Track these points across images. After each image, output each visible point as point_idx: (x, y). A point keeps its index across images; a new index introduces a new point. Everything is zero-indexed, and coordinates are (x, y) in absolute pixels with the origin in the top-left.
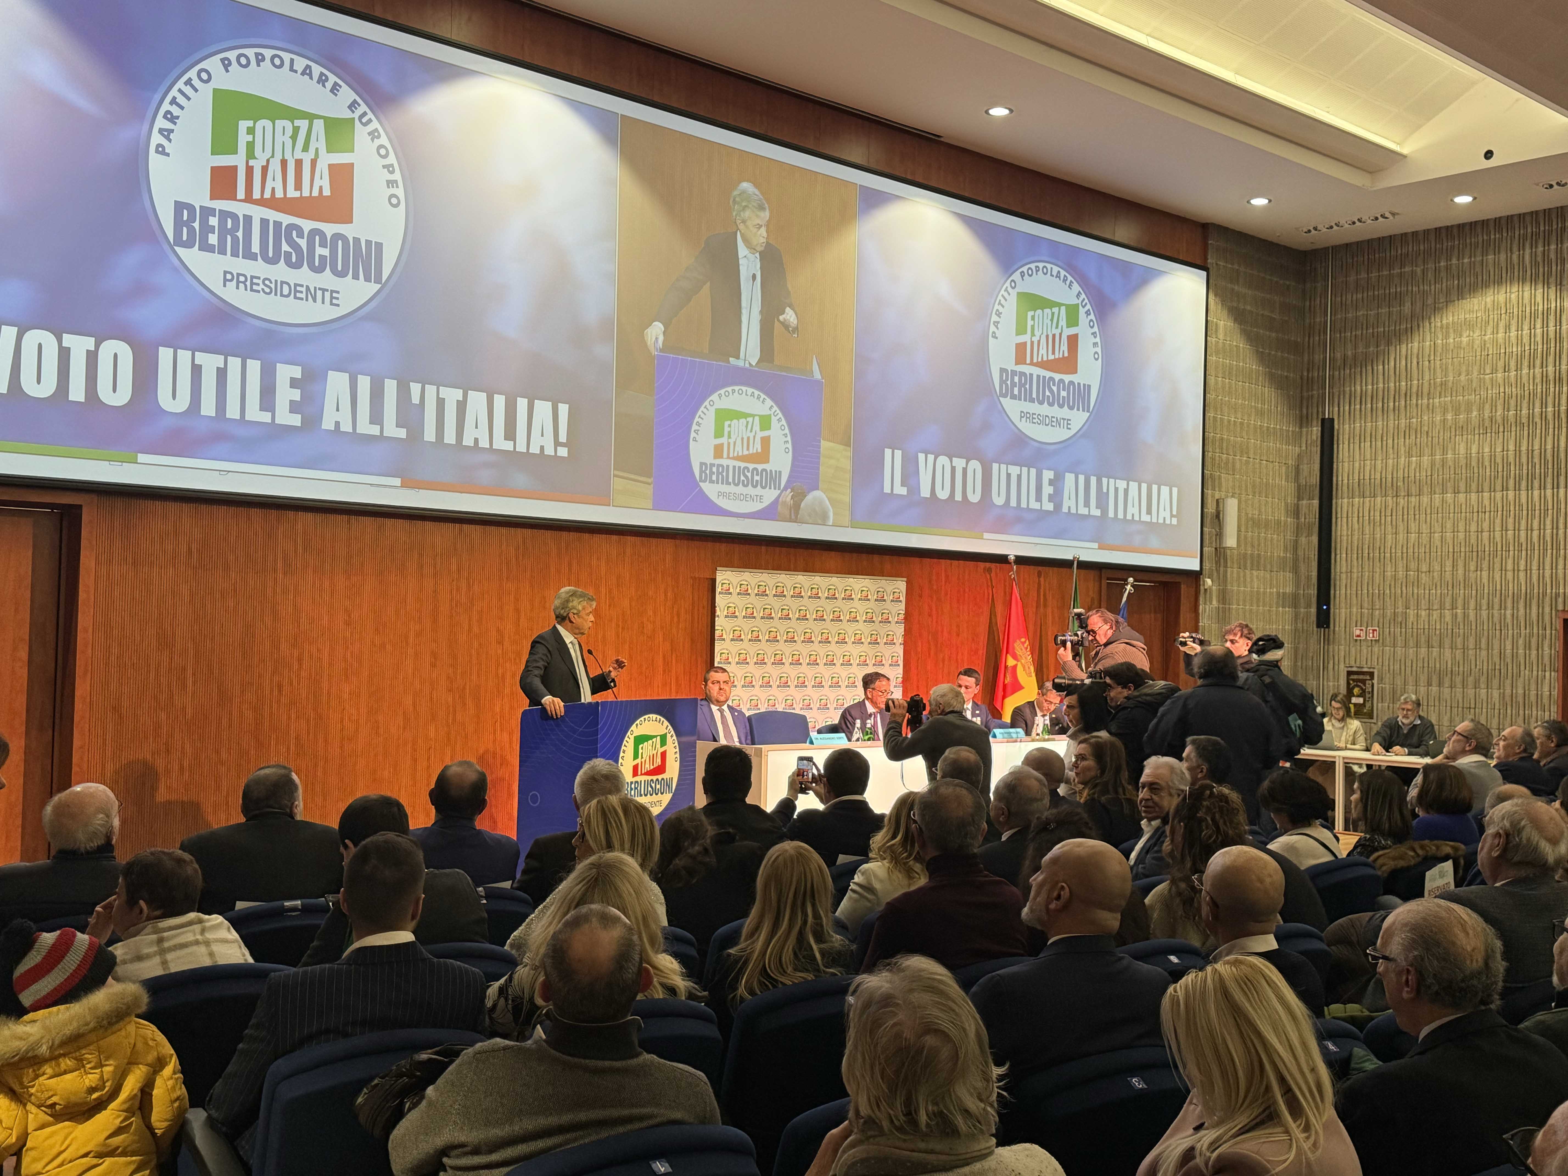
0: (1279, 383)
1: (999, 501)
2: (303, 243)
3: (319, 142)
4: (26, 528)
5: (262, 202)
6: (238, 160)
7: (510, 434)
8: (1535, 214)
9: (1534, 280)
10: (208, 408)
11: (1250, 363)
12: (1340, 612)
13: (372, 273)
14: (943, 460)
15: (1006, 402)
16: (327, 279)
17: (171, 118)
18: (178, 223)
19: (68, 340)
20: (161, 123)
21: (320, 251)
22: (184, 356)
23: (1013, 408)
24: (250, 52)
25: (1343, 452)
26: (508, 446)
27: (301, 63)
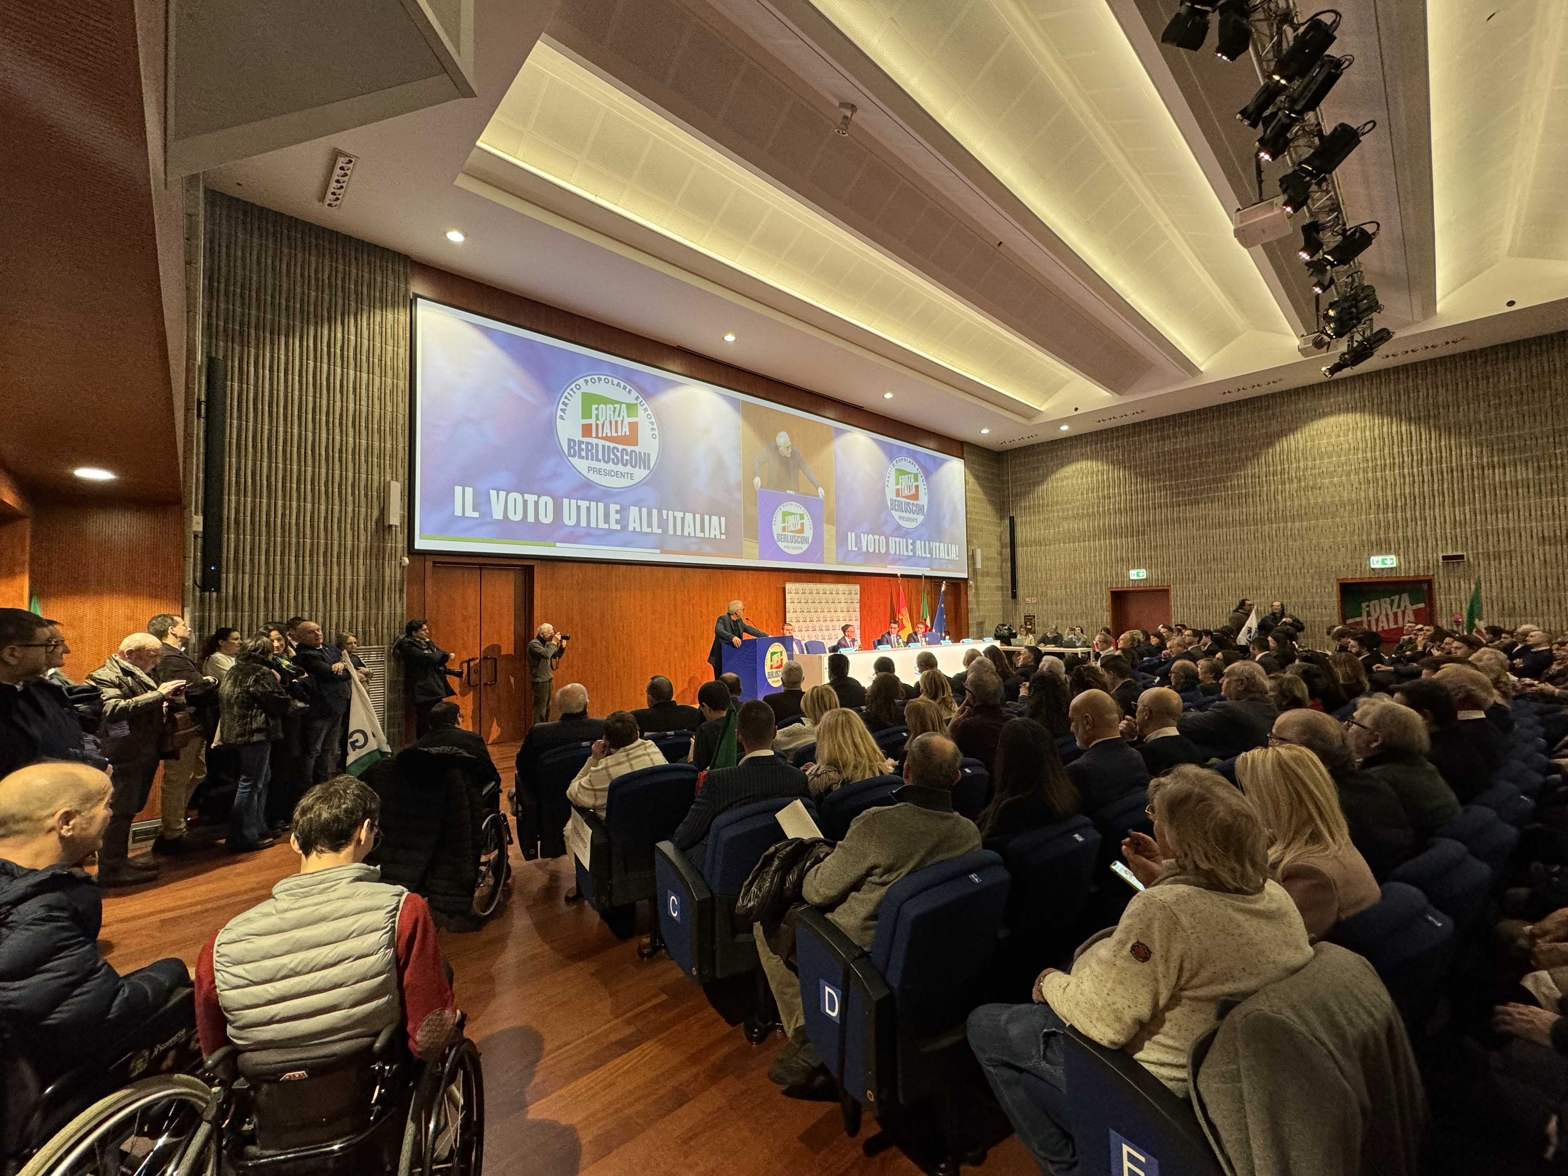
0: (992, 502)
1: (892, 552)
2: (619, 454)
3: (624, 413)
4: (512, 575)
5: (602, 438)
6: (592, 421)
7: (703, 530)
8: (1091, 433)
9: (1092, 459)
10: (583, 523)
11: (981, 496)
12: (1021, 591)
13: (646, 464)
14: (870, 536)
15: (893, 512)
16: (629, 468)
17: (565, 404)
18: (569, 448)
19: (527, 496)
20: (561, 406)
21: (626, 457)
22: (573, 502)
23: (896, 514)
24: (596, 377)
25: (1018, 529)
26: (702, 535)
27: (616, 381)
